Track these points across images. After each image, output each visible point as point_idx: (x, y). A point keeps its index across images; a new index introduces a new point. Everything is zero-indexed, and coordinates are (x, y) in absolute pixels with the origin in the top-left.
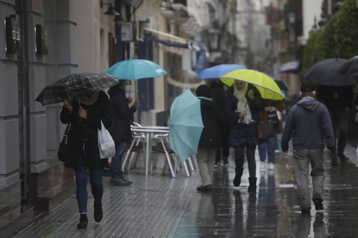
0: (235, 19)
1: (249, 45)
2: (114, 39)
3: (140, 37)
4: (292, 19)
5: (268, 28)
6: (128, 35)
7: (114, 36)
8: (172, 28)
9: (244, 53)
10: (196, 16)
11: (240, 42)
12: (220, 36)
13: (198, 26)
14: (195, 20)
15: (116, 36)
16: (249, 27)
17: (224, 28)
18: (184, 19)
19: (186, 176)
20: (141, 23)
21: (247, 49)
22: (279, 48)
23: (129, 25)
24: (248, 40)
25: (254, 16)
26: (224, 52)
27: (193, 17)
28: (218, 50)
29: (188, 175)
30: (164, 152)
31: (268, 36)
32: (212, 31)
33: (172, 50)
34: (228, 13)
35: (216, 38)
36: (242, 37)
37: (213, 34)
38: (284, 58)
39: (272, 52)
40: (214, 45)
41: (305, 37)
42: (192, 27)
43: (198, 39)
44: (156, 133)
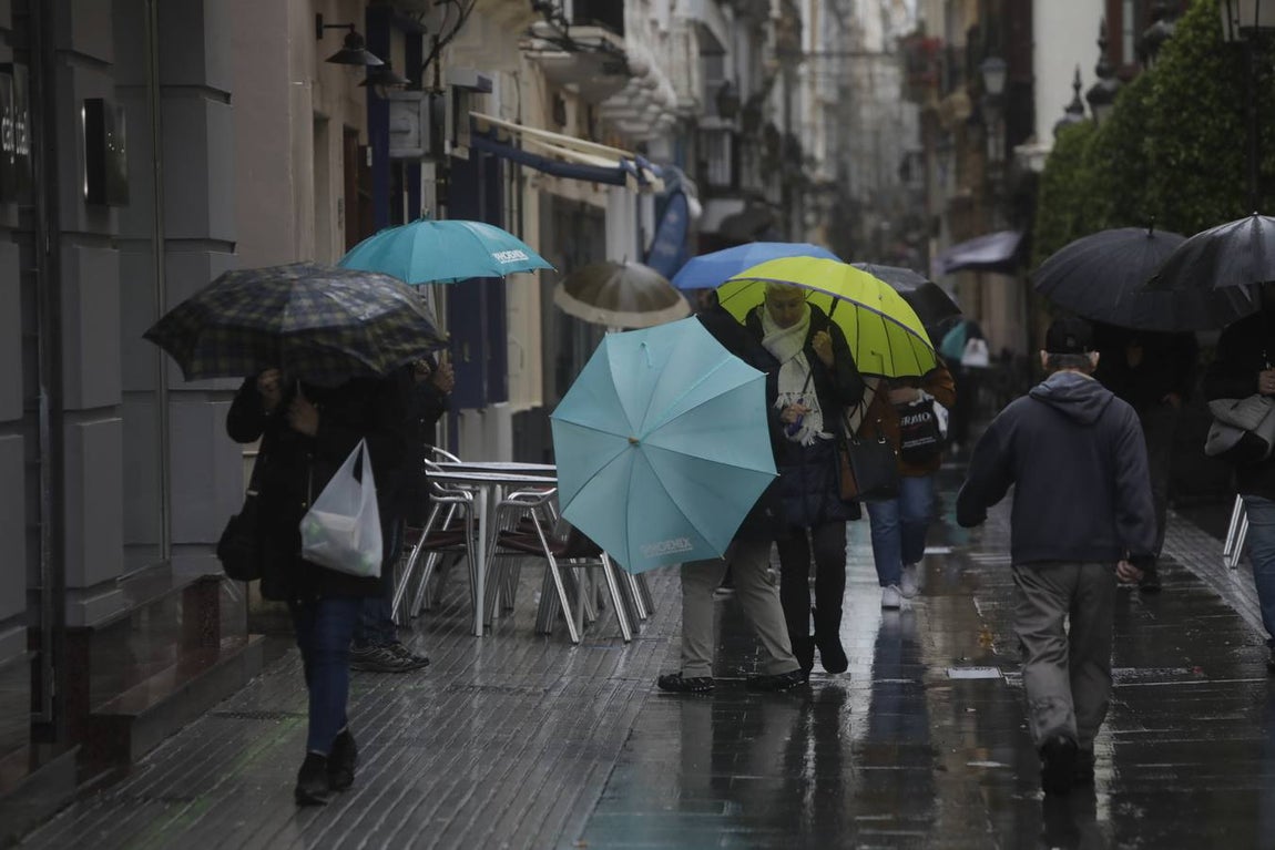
0: (792, 82)
1: (843, 175)
2: (363, 150)
3: (454, 144)
4: (995, 83)
5: (910, 113)
6: (413, 135)
7: (364, 139)
8: (571, 110)
9: (826, 201)
10: (656, 72)
11: (812, 161)
12: (737, 141)
13: (661, 103)
14: (652, 86)
15: (371, 142)
16: (841, 110)
17: (753, 112)
18: (612, 80)
19: (620, 638)
20: (458, 92)
21: (836, 187)
22: (947, 186)
23: (418, 102)
24: (838, 155)
25: (860, 69)
26: (753, 198)
27: (644, 73)
28: (733, 190)
29: (628, 637)
30: (544, 555)
31: (912, 143)
32: (714, 122)
33: (571, 189)
34: (769, 60)
35: (727, 141)
36: (816, 145)
37: (716, 134)
38: (967, 221)
39: (923, 198)
40: (721, 173)
41: (1045, 141)
42: (642, 109)
43: (663, 151)
44: (511, 486)
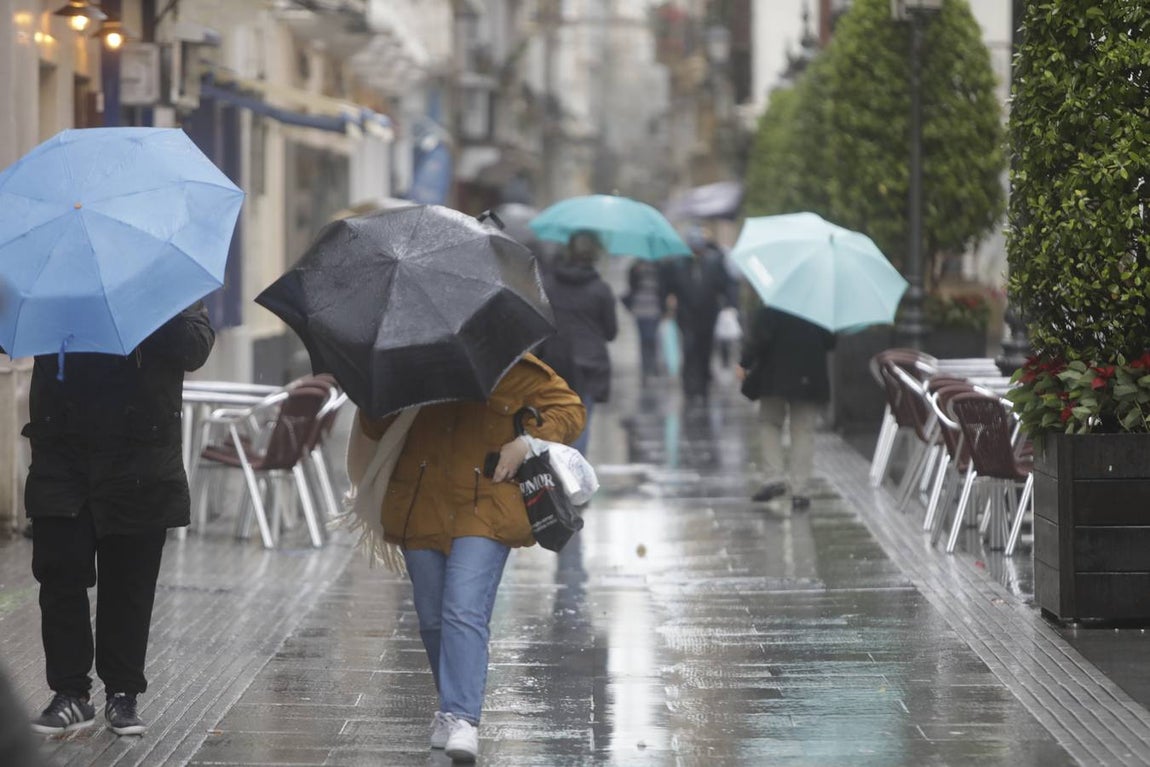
0: (552, 44)
1: (603, 128)
2: (92, 98)
3: (182, 93)
4: (720, 50)
5: (659, 75)
6: (143, 84)
7: (95, 86)
8: (317, 66)
9: (586, 152)
10: (402, 30)
11: (574, 118)
12: (494, 98)
13: (410, 61)
14: (398, 45)
15: (105, 89)
17: (507, 73)
18: (356, 38)
19: (310, 545)
20: (186, 46)
21: (596, 141)
22: (688, 141)
23: (146, 54)
24: (600, 113)
25: (619, 35)
26: (506, 148)
27: (388, 33)
28: (488, 140)
29: (317, 540)
30: (239, 466)
31: (660, 101)
32: (470, 79)
33: (317, 138)
34: (525, 20)
35: (481, 102)
36: (577, 102)
37: (471, 91)
38: (702, 170)
39: (668, 151)
40: (476, 125)
41: (760, 103)
42: (390, 65)
43: (414, 104)
44: (220, 404)
